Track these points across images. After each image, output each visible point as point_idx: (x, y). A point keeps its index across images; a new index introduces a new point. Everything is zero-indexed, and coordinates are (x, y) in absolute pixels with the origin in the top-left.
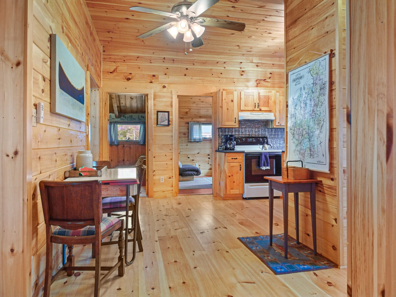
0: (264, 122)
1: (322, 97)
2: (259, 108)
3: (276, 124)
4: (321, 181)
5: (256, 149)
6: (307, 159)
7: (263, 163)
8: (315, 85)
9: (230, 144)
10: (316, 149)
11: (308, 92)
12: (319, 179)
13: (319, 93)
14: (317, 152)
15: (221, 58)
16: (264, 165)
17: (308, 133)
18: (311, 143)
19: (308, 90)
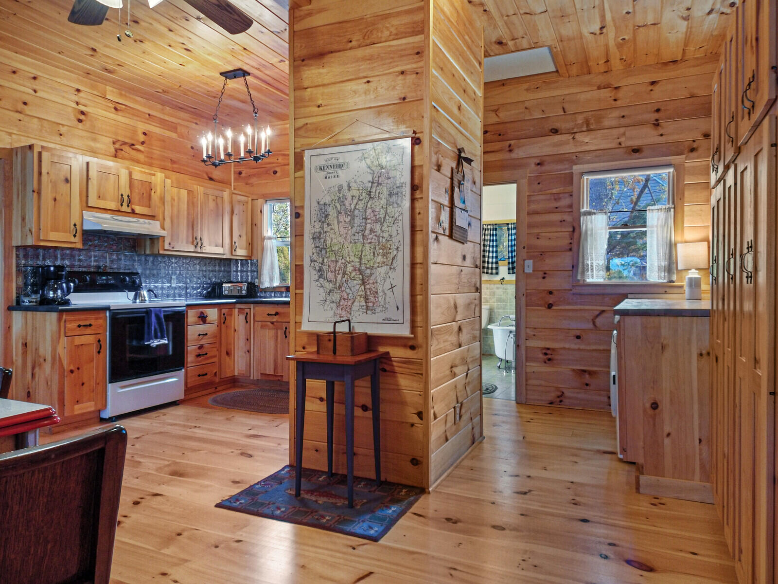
0: (131, 240)
1: (393, 208)
2: (130, 208)
3: (164, 246)
4: (388, 353)
5: (121, 300)
6: (358, 316)
7: (153, 332)
8: (377, 186)
9: (55, 291)
10: (380, 298)
11: (359, 196)
12: (382, 349)
13: (387, 200)
14: (382, 303)
15: (25, 64)
16: (156, 338)
17: (359, 270)
18: (367, 287)
19: (358, 192)
